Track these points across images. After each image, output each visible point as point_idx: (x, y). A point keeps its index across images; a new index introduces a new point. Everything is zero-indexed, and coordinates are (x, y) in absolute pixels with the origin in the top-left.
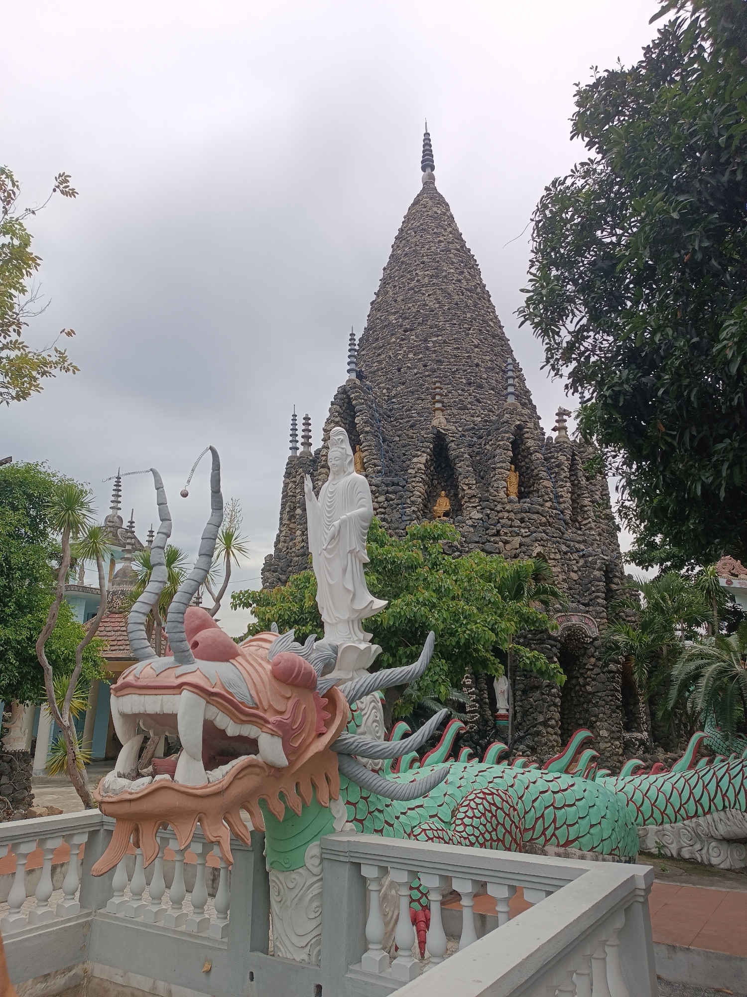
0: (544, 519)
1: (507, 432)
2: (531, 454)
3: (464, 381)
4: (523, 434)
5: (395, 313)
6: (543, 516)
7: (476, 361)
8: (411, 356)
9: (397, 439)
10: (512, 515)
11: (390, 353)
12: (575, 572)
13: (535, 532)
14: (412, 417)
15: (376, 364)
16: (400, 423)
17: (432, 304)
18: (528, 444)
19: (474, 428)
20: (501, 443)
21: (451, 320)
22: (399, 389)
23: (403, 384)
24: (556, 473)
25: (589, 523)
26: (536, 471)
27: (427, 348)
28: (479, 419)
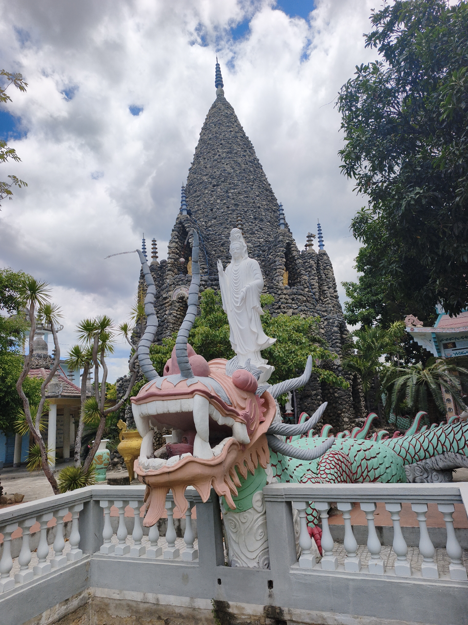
0: (305, 299)
1: (282, 247)
2: (296, 260)
3: (252, 217)
4: (291, 248)
5: (206, 175)
6: (304, 297)
7: (258, 205)
8: (218, 201)
9: (214, 252)
10: (287, 297)
11: (205, 200)
12: (323, 329)
13: (300, 306)
14: (222, 239)
15: (196, 207)
16: (215, 243)
17: (229, 170)
18: (294, 254)
19: (259, 246)
20: (279, 253)
21: (241, 179)
22: (213, 222)
23: (215, 219)
24: (309, 271)
25: (328, 300)
26: (299, 270)
27: (228, 197)
28: (262, 240)
